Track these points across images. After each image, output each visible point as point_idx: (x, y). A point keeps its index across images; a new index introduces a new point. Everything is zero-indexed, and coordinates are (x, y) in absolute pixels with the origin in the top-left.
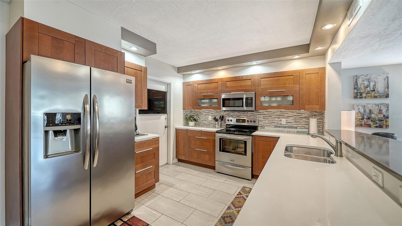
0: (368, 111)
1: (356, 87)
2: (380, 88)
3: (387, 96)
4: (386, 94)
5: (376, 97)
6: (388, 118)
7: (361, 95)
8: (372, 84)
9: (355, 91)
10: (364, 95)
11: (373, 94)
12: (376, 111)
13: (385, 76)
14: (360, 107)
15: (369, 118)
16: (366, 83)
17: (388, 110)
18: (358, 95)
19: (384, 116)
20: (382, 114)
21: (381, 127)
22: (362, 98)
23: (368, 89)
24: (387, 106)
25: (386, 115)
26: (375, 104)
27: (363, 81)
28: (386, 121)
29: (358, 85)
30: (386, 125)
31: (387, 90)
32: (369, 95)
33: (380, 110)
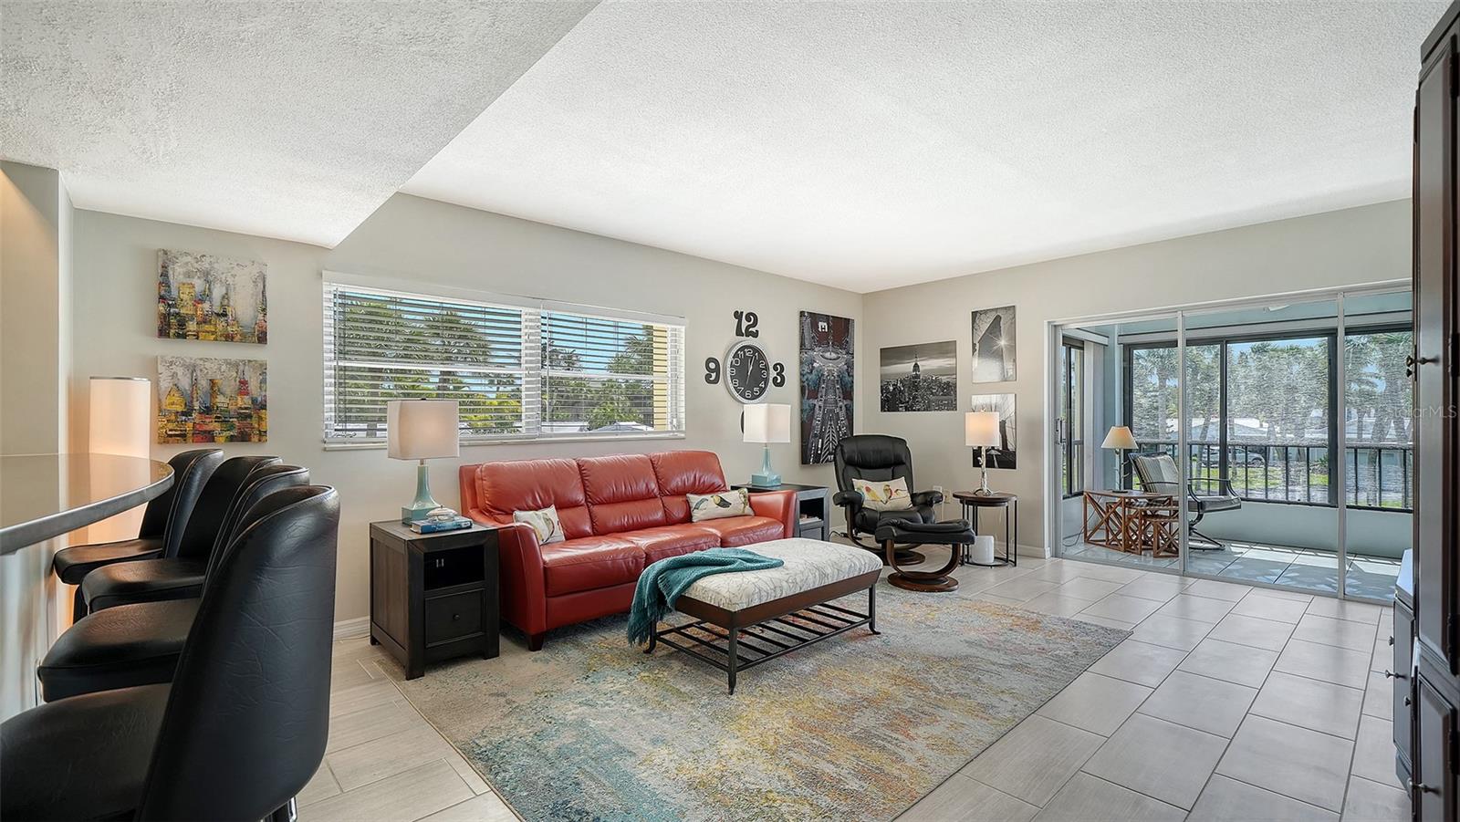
0: (204, 383)
1: (163, 293)
2: (243, 308)
3: (262, 338)
4: (258, 331)
5: (229, 338)
6: (264, 407)
7: (182, 324)
8: (218, 292)
9: (162, 308)
10: (192, 326)
11: (221, 324)
12: (229, 386)
13: (255, 271)
14: (180, 371)
15: (207, 410)
16: (199, 284)
17: (264, 381)
18: (171, 325)
19: (254, 401)
20: (247, 394)
21: (243, 437)
22: (184, 336)
23: (206, 306)
24: (262, 369)
25: (259, 399)
26: (228, 363)
27: (188, 275)
28: (260, 418)
29: (169, 287)
30: (260, 431)
31: (260, 316)
32: (207, 327)
33: (243, 383)
